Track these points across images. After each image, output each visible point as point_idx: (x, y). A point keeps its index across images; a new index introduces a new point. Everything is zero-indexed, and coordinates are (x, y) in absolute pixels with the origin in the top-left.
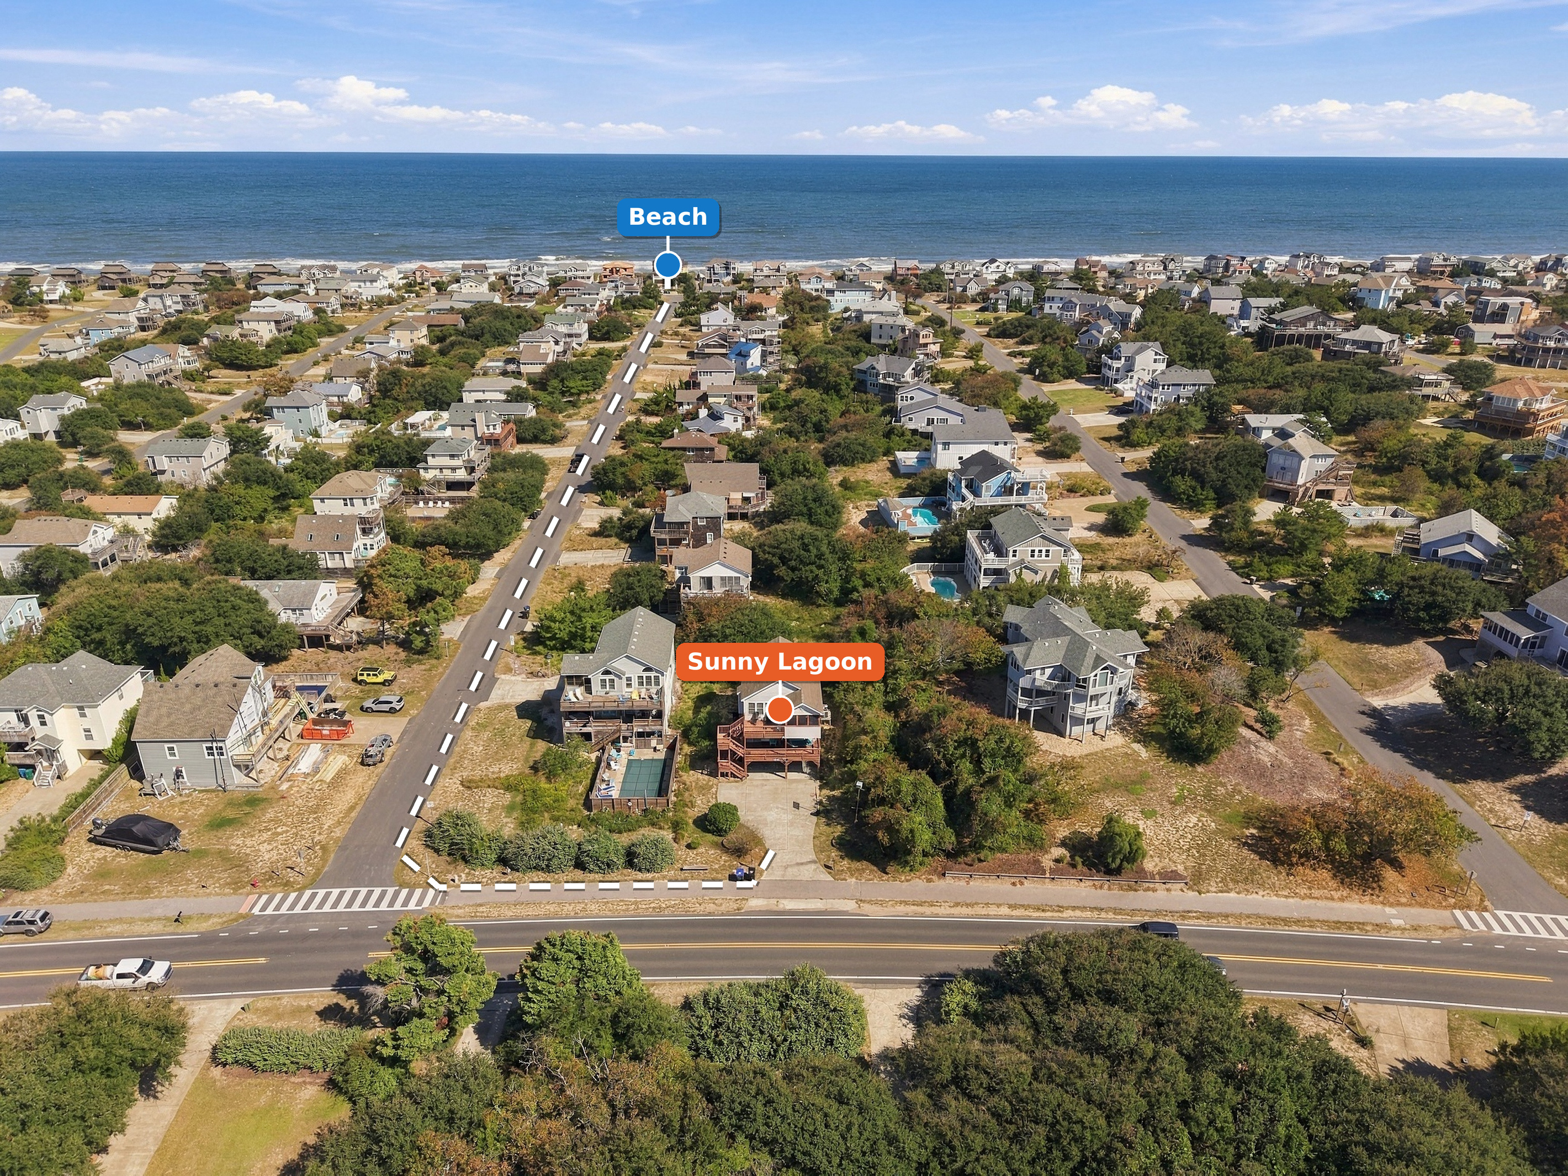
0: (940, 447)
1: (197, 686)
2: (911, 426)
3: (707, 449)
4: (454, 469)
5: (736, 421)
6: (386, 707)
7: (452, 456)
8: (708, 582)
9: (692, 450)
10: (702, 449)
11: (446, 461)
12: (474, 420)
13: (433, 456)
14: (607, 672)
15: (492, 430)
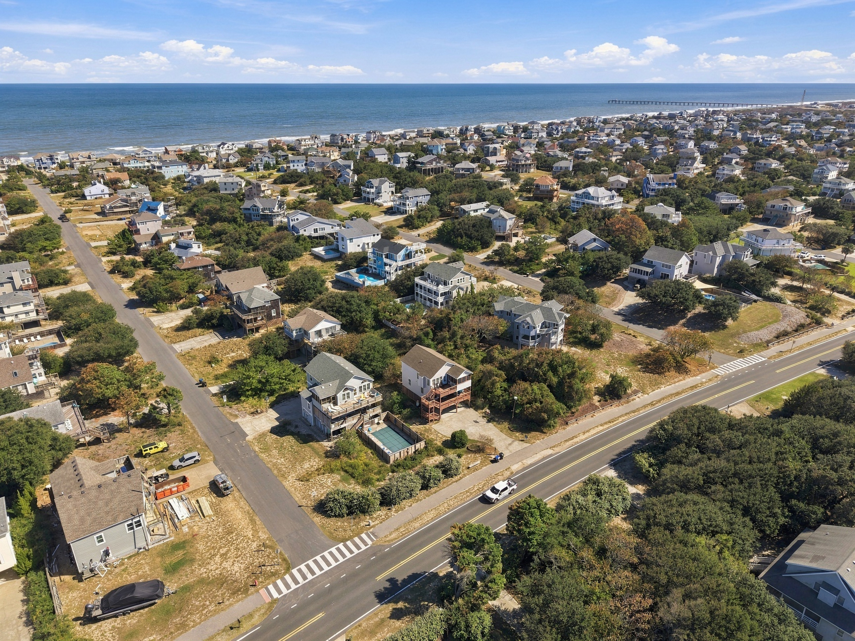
0: (348, 241)
1: (100, 486)
2: (306, 234)
3: (209, 265)
4: (27, 313)
5: (199, 247)
6: (191, 461)
7: (24, 304)
8: (319, 333)
9: (201, 267)
10: (207, 266)
11: (21, 308)
12: (11, 278)
13: (8, 307)
14: (346, 389)
15: (27, 283)
